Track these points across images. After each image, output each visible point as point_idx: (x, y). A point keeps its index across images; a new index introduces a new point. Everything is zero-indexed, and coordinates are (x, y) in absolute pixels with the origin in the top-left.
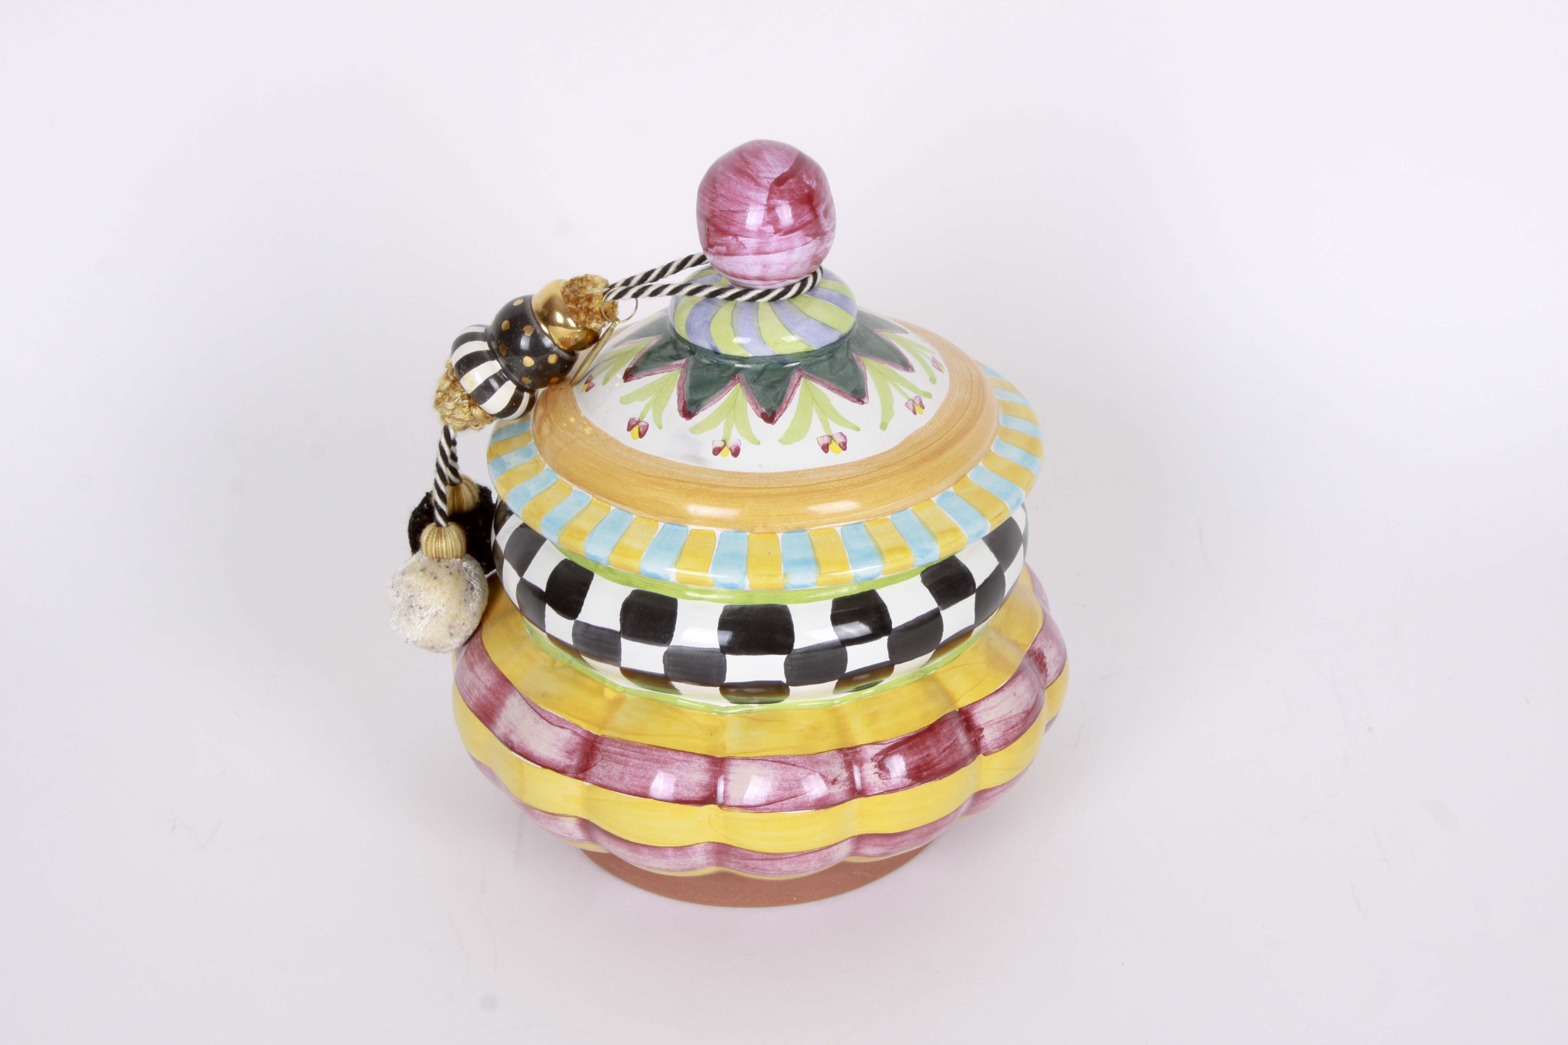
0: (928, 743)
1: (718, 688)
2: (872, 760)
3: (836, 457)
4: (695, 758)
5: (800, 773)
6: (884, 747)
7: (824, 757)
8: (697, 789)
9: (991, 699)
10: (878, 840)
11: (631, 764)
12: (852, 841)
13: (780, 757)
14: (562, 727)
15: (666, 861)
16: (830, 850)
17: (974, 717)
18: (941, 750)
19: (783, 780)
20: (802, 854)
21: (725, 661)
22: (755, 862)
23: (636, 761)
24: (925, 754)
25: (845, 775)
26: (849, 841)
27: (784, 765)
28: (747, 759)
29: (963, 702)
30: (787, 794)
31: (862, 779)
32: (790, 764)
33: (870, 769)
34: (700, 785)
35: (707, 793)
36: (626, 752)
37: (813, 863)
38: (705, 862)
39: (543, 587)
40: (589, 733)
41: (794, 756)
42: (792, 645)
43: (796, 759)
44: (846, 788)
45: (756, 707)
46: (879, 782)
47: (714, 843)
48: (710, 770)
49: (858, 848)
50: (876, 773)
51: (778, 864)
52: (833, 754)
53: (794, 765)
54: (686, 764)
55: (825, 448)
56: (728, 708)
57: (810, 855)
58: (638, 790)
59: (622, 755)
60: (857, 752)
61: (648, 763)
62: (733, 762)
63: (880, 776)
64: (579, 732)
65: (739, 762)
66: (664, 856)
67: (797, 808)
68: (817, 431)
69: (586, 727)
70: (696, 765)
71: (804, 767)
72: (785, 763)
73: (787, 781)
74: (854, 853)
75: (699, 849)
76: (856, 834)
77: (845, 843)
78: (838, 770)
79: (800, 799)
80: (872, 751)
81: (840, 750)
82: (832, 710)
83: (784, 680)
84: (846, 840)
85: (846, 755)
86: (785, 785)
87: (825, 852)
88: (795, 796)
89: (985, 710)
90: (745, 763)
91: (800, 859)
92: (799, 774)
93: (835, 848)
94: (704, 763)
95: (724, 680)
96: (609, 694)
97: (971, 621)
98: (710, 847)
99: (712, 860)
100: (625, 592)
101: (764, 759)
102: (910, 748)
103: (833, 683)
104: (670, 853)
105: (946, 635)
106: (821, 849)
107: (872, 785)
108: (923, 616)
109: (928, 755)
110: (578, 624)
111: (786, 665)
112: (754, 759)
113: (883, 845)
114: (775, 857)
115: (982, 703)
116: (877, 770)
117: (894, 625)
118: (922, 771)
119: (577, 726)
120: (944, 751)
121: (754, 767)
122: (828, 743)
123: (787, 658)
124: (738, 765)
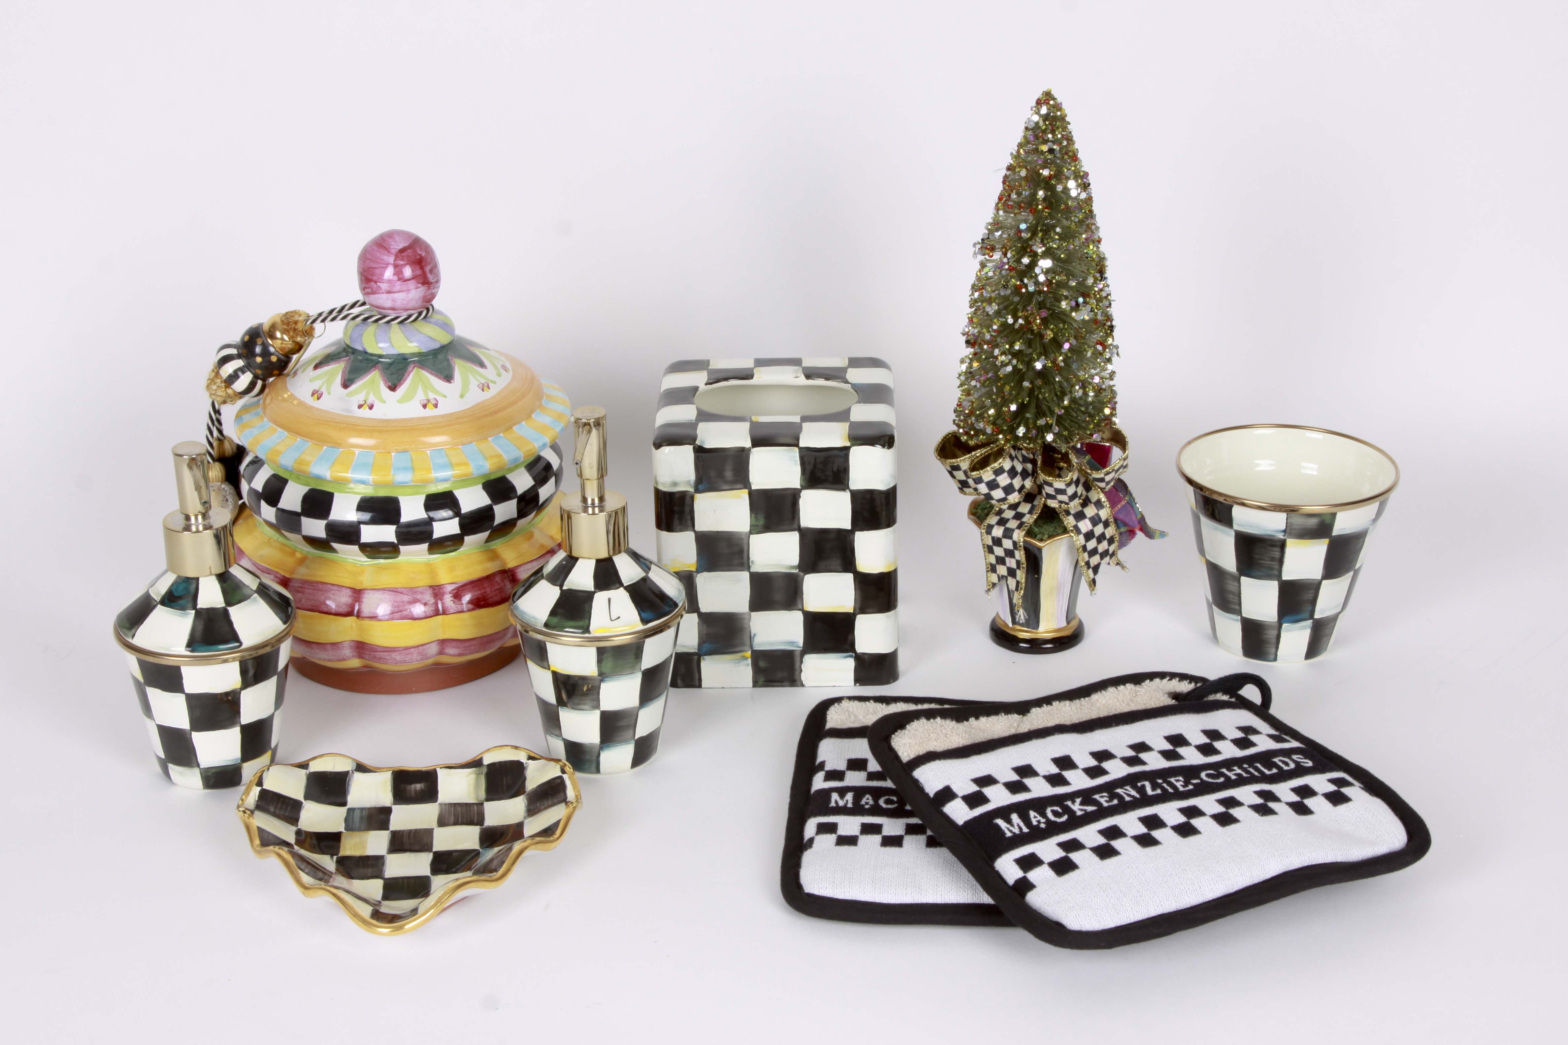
0: (485, 585)
1: (357, 547)
2: (450, 593)
3: (430, 412)
4: (343, 589)
5: (406, 598)
6: (457, 586)
7: (420, 589)
8: (344, 607)
9: (529, 565)
10: (454, 644)
11: (306, 592)
12: (439, 643)
13: (393, 588)
14: (269, 574)
15: (327, 653)
16: (424, 647)
17: (517, 574)
18: (493, 590)
19: (394, 601)
20: (407, 648)
21: (360, 528)
22: (379, 653)
23: (309, 591)
24: (483, 591)
25: (432, 601)
26: (436, 642)
27: (395, 593)
28: (374, 589)
29: (511, 565)
30: (396, 610)
31: (443, 604)
32: (399, 592)
33: (448, 599)
34: (346, 605)
35: (350, 610)
36: (304, 586)
37: (415, 655)
38: (351, 655)
39: (260, 489)
40: (284, 577)
41: (402, 588)
42: (400, 520)
43: (403, 589)
44: (433, 608)
45: (382, 561)
46: (454, 606)
47: (354, 641)
48: (352, 596)
49: (443, 649)
50: (452, 601)
51: (394, 655)
52: (426, 589)
53: (401, 593)
54: (338, 592)
55: (425, 406)
56: (366, 561)
57: (412, 650)
58: (310, 607)
59: (302, 587)
60: (441, 588)
61: (315, 591)
62: (366, 592)
63: (454, 602)
64: (279, 576)
65: (369, 591)
66: (326, 650)
67: (402, 618)
68: (420, 396)
69: (283, 573)
70: (344, 593)
71: (407, 595)
72: (396, 592)
73: (397, 602)
74: (441, 653)
75: (346, 644)
76: (441, 638)
77: (434, 644)
78: (428, 597)
79: (404, 613)
80: (450, 588)
81: (431, 587)
82: (428, 565)
83: (396, 542)
84: (434, 641)
85: (434, 589)
86: (396, 604)
87: (421, 648)
88: (401, 611)
89: (524, 570)
90: (373, 592)
91: (406, 652)
92: (404, 598)
93: (427, 646)
94: (349, 592)
95: (360, 541)
96: (298, 555)
97: (515, 515)
98: (352, 644)
99: (355, 653)
100: (305, 490)
101: (384, 589)
102: (473, 587)
103: (425, 546)
104: (329, 647)
105: (497, 521)
106: (418, 646)
107: (449, 608)
108: (481, 508)
109: (485, 592)
110: (278, 509)
111: (396, 532)
112: (378, 590)
113: (459, 648)
114: (391, 650)
115: (523, 566)
116: (452, 599)
117: (463, 511)
118: (481, 601)
119: (278, 573)
120: (495, 590)
121: (378, 595)
122: (423, 581)
123: (397, 527)
124: (369, 593)
